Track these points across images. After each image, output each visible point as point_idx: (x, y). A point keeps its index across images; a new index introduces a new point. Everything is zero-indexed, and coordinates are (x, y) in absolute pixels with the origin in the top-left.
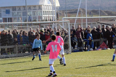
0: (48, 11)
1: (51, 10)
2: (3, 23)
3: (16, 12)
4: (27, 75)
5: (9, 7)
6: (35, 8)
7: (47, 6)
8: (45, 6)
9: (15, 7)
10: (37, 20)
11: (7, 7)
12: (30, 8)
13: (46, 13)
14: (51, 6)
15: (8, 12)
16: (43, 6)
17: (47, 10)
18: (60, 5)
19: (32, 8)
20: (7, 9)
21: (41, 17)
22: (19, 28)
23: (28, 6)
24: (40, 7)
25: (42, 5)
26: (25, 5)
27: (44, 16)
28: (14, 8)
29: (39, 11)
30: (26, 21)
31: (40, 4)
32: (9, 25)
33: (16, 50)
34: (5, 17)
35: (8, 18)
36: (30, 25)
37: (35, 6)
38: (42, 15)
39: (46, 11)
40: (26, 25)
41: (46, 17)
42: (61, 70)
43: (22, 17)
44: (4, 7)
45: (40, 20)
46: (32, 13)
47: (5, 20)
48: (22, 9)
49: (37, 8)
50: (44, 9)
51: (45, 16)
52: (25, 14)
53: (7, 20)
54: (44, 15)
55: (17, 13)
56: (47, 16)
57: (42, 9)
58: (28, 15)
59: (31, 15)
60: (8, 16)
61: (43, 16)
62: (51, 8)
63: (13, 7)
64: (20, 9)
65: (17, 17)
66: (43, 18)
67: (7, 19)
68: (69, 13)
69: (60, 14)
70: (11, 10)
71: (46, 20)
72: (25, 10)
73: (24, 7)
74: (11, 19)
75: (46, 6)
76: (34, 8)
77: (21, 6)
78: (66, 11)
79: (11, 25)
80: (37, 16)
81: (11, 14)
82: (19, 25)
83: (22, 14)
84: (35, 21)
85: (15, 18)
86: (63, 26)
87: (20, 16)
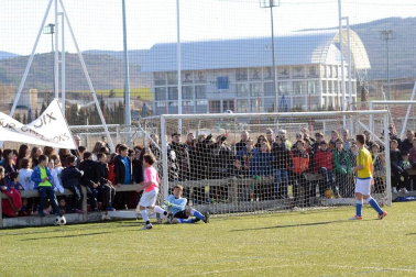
0: (336, 82)
1: (346, 80)
2: (208, 114)
3: (247, 83)
4: (252, 265)
5: (228, 70)
6: (300, 73)
7: (334, 69)
8: (328, 69)
9: (245, 69)
10: (305, 106)
11: (221, 70)
12: (285, 72)
13: (330, 87)
14: (345, 69)
15: (223, 83)
16: (322, 68)
17: (333, 79)
18: (371, 64)
19: (291, 72)
20: (224, 74)
21: (317, 100)
22: (253, 130)
23: (279, 67)
24: (313, 71)
25: (318, 64)
26: (270, 64)
27: (325, 97)
28: (241, 74)
29: (310, 83)
30: (271, 110)
31: (314, 61)
32: (226, 120)
33: (234, 192)
34: (215, 97)
35: (225, 102)
36: (284, 120)
37: (299, 68)
38: (318, 91)
39: (330, 82)
40: (271, 120)
41: (330, 98)
42: (352, 252)
43: (263, 97)
44: (214, 71)
45: (314, 107)
46: (289, 87)
47: (215, 106)
48: (263, 74)
49: (306, 72)
50: (325, 76)
51: (328, 94)
52: (270, 89)
53: (222, 108)
54: (325, 91)
55: (248, 87)
56: (334, 95)
57: (318, 76)
58: (279, 93)
59: (287, 93)
60: (223, 96)
61: (323, 94)
62: (345, 74)
63: (238, 69)
64: (256, 77)
65: (249, 97)
66: (322, 101)
67: (222, 104)
68: (398, 87)
69: (371, 90)
70: (232, 79)
71: (331, 109)
72: (270, 77)
73: (269, 68)
74: (232, 102)
75: (331, 66)
76: (296, 73)
77: (260, 69)
78: (386, 81)
79: (232, 119)
80: (306, 96)
81: (232, 88)
82: (253, 121)
83: (262, 90)
84: (299, 109)
85: (243, 101)
86: (371, 125)
87: (258, 94)
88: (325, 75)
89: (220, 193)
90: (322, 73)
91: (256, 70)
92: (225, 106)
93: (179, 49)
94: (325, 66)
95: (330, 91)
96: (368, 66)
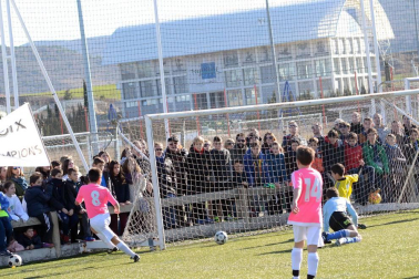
0: (351, 59)
1: (363, 55)
2: (192, 111)
3: (239, 69)
5: (213, 54)
6: (306, 51)
7: (347, 42)
8: (340, 43)
9: (234, 52)
10: (314, 93)
11: (204, 55)
12: (285, 51)
13: (344, 66)
14: (362, 42)
15: (208, 72)
16: (332, 43)
17: (348, 55)
18: (395, 33)
19: (293, 51)
20: (208, 60)
21: (328, 83)
23: (277, 46)
24: (321, 47)
25: (327, 38)
26: (267, 43)
27: (338, 79)
28: (230, 57)
29: (319, 62)
30: (274, 100)
31: (321, 34)
32: (215, 117)
33: (243, 206)
34: (199, 90)
35: (212, 95)
36: (289, 111)
37: (303, 45)
38: (329, 72)
39: (344, 60)
40: (274, 113)
41: (346, 79)
42: (407, 269)
43: (260, 85)
44: (196, 56)
45: (325, 92)
46: (292, 69)
47: (200, 100)
48: (257, 56)
49: (312, 49)
50: (337, 53)
51: (342, 76)
52: (268, 74)
53: (209, 102)
54: (338, 72)
55: (239, 74)
56: (350, 75)
57: (328, 54)
58: (281, 78)
59: (290, 78)
60: (209, 87)
61: (336, 76)
62: (363, 48)
63: (225, 52)
64: (249, 60)
65: (242, 87)
66: (336, 85)
67: (208, 98)
69: (397, 65)
70: (219, 64)
71: (347, 93)
72: (267, 60)
73: (264, 48)
74: (221, 94)
75: (343, 40)
76: (300, 51)
77: (253, 49)
78: (417, 53)
79: (224, 116)
80: (314, 79)
81: (220, 77)
82: (250, 115)
83: (258, 76)
84: (307, 97)
85: (235, 93)
86: (408, 108)
87: (253, 82)
88: (336, 51)
89: (226, 209)
90: (333, 49)
91: (248, 52)
92: (213, 100)
93: (158, 30)
94: (335, 39)
95: (345, 71)
96: (390, 35)
